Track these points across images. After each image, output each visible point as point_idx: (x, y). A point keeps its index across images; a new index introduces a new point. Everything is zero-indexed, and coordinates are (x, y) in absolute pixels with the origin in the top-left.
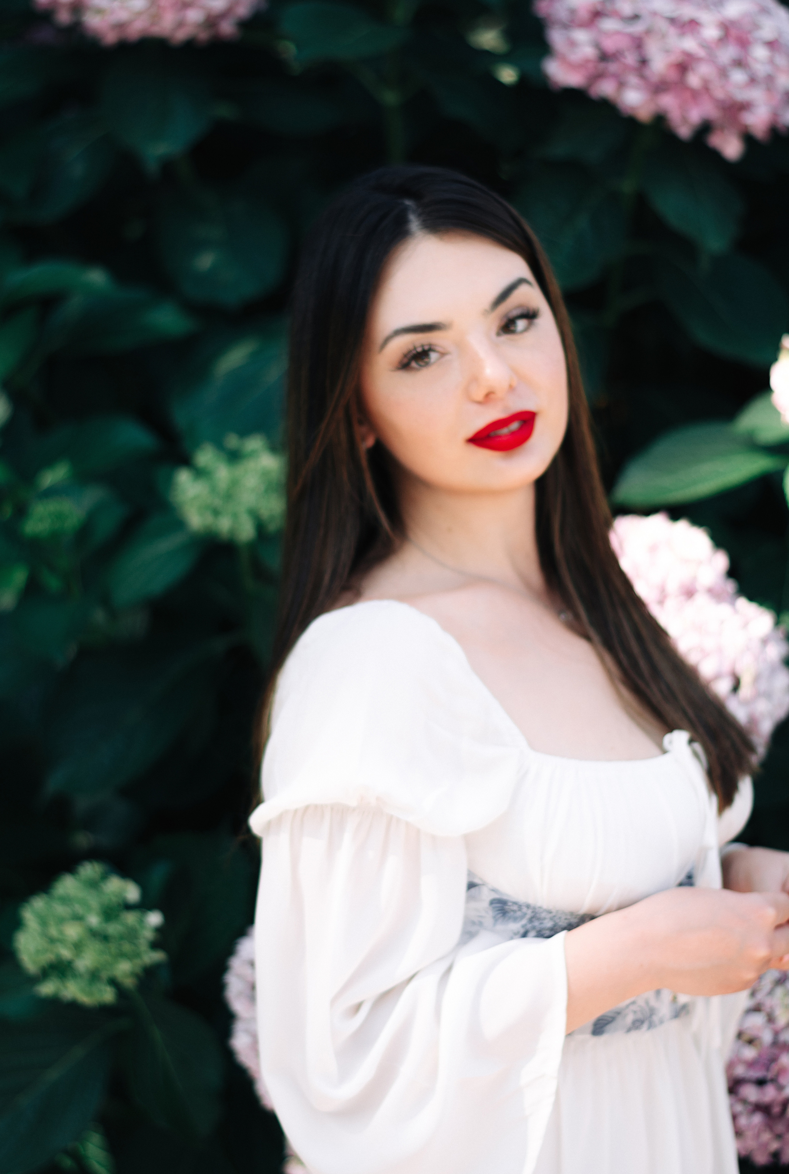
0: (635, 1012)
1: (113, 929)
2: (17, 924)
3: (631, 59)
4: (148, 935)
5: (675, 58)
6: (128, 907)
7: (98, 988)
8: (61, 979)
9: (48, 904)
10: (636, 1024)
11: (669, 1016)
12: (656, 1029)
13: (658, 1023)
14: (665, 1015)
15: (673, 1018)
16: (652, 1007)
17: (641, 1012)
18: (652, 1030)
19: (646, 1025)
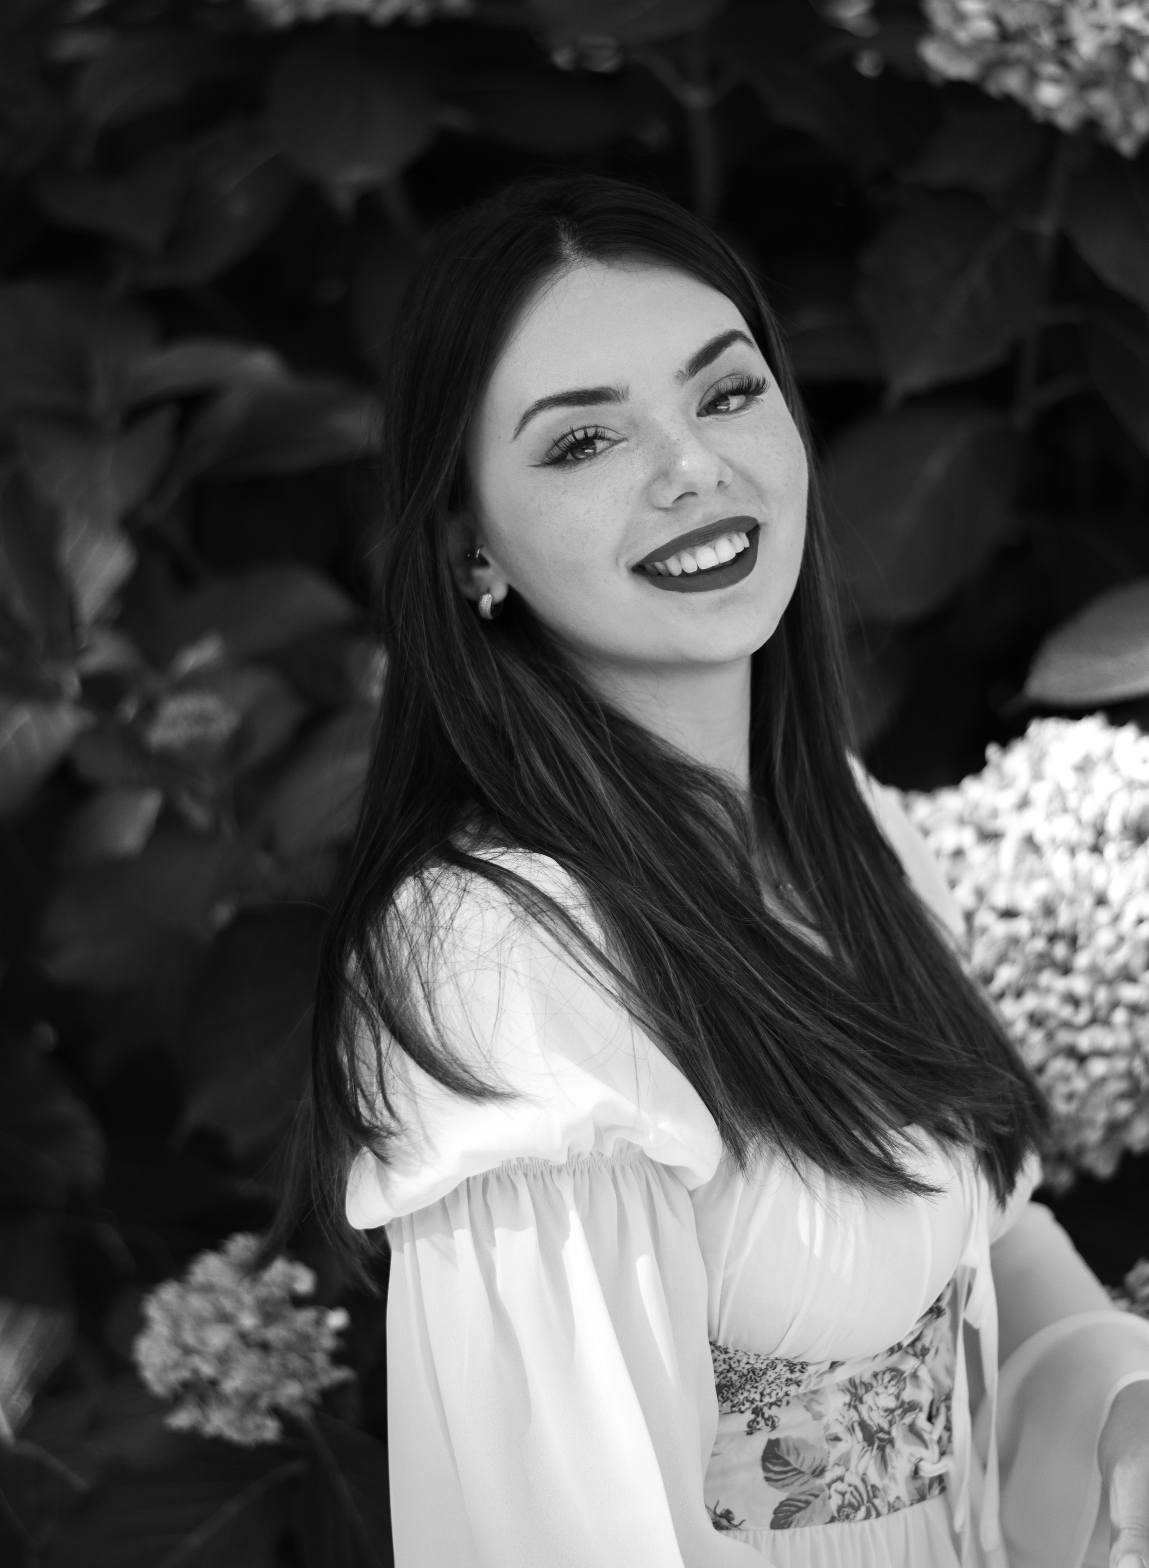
0: (843, 1494)
1: (275, 1334)
2: (140, 1324)
3: (1047, 39)
4: (328, 1342)
5: (1112, 36)
6: (299, 1302)
7: (252, 1421)
8: (200, 1406)
9: (182, 1297)
10: (844, 1512)
11: (906, 1498)
12: (880, 1519)
13: (884, 1509)
14: (898, 1498)
15: (913, 1500)
16: (873, 1486)
17: (852, 1493)
18: (873, 1520)
19: (862, 1512)
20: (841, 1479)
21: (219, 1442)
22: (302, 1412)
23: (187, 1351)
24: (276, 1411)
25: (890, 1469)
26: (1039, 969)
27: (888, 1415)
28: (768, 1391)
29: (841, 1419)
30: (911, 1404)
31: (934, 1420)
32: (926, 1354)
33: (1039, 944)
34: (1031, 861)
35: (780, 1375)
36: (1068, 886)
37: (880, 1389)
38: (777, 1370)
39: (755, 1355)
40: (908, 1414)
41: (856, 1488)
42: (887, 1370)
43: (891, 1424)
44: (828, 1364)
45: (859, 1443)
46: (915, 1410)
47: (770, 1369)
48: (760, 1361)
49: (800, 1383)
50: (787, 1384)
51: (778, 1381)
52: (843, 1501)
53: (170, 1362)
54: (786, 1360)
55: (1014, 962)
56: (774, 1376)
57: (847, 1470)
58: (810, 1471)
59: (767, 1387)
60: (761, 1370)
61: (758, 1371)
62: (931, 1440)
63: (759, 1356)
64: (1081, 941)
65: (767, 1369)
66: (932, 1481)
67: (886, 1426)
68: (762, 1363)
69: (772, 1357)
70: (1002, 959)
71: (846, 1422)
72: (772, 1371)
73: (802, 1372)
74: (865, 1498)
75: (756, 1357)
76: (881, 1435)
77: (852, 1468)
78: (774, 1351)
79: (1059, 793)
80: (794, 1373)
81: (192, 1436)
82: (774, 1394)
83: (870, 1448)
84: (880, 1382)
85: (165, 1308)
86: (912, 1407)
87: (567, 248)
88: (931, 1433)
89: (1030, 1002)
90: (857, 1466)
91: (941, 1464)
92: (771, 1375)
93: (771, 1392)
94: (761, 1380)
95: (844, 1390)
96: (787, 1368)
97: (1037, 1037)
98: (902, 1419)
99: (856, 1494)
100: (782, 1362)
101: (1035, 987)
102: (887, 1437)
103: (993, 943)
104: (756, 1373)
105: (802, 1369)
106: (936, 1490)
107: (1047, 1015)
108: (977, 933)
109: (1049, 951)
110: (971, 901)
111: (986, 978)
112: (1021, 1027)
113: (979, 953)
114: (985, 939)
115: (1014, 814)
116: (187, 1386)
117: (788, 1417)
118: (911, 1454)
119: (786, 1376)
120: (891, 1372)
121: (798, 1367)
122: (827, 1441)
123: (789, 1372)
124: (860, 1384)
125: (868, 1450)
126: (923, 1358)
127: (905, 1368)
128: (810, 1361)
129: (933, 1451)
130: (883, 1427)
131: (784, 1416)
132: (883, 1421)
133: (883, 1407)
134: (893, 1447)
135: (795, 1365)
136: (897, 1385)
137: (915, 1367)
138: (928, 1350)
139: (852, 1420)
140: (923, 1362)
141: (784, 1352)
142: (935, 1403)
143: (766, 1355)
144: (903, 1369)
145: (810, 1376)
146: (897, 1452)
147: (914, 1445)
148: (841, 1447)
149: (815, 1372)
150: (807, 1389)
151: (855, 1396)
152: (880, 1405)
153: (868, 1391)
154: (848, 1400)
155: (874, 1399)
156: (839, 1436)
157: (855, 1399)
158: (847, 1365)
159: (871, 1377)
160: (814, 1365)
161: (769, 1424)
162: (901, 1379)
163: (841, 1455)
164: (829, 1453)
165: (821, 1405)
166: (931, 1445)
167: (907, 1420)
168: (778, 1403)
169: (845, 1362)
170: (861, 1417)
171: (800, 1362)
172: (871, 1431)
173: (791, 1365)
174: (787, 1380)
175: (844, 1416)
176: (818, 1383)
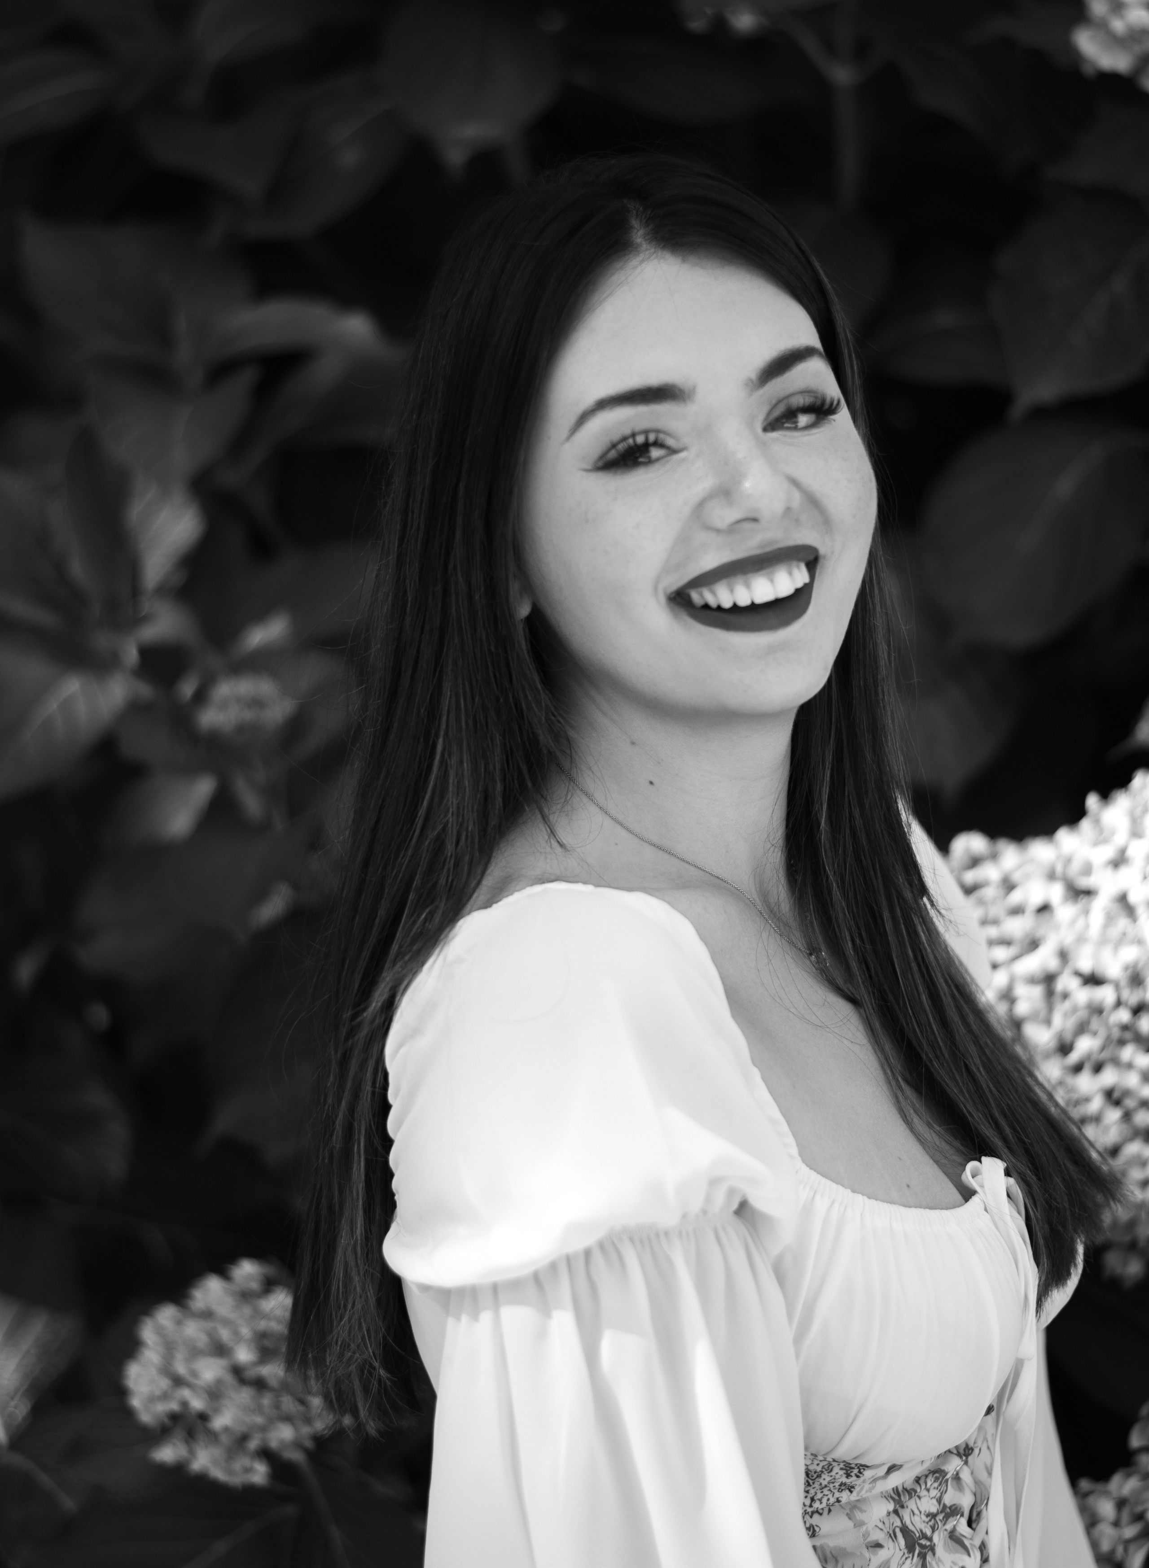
1: (270, 1372)
2: (133, 1347)
7: (241, 1462)
8: (187, 1442)
9: (179, 1323)
21: (203, 1482)
22: (296, 1456)
23: (178, 1381)
24: (266, 1454)
26: (1122, 1043)
27: (930, 1520)
28: (819, 1496)
29: (881, 1525)
30: (953, 1508)
31: (974, 1526)
32: (970, 1455)
33: (1124, 1016)
34: (1123, 923)
35: (834, 1479)
37: (923, 1493)
38: (833, 1473)
39: (812, 1454)
40: (951, 1519)
42: (930, 1473)
43: (933, 1529)
44: (885, 1469)
45: (901, 1550)
46: (957, 1515)
47: (825, 1472)
48: (816, 1462)
49: (852, 1489)
50: (839, 1489)
51: (831, 1486)
53: (158, 1393)
54: (844, 1461)
55: (1095, 1034)
56: (828, 1479)
59: (819, 1492)
60: (816, 1472)
61: (813, 1473)
62: (972, 1545)
63: (816, 1456)
65: (822, 1472)
67: (928, 1532)
68: (818, 1465)
69: (829, 1459)
70: (1082, 1029)
71: (886, 1529)
72: (827, 1474)
73: (858, 1477)
75: (812, 1457)
76: (923, 1542)
78: (832, 1450)
80: (849, 1477)
81: (179, 1470)
82: (824, 1501)
83: (911, 1555)
84: (923, 1487)
85: (160, 1331)
86: (953, 1511)
87: (639, 235)
88: (972, 1539)
89: (1109, 1077)
92: (826, 1478)
93: (822, 1498)
94: (813, 1483)
95: (887, 1497)
96: (844, 1471)
97: (1113, 1115)
98: (944, 1525)
100: (839, 1465)
101: (1116, 1062)
102: (928, 1543)
103: (1075, 1009)
104: (810, 1476)
105: (858, 1474)
107: (1127, 1093)
108: (1057, 998)
109: (1134, 1023)
110: (1053, 964)
111: (1064, 1048)
112: (1096, 1104)
113: (1058, 1020)
114: (1067, 1005)
115: (1109, 871)
116: (175, 1417)
117: (830, 1526)
118: (953, 1562)
119: (840, 1481)
120: (933, 1475)
121: (856, 1471)
122: (868, 1549)
123: (846, 1475)
124: (903, 1491)
125: (909, 1557)
126: (967, 1458)
127: (948, 1469)
128: (869, 1464)
129: (975, 1558)
130: (926, 1533)
131: (825, 1524)
132: (925, 1527)
133: (925, 1512)
134: (934, 1554)
135: (853, 1468)
136: (939, 1488)
137: (958, 1468)
138: (972, 1449)
139: (894, 1525)
140: (966, 1463)
141: (843, 1452)
142: (975, 1507)
143: (824, 1455)
144: (946, 1470)
145: (864, 1482)
146: (940, 1560)
147: (957, 1552)
148: (882, 1555)
149: (871, 1476)
150: (858, 1495)
151: (898, 1504)
152: (922, 1510)
153: (910, 1498)
154: (891, 1506)
155: (916, 1504)
156: (880, 1542)
157: (898, 1506)
158: (902, 1469)
159: (915, 1481)
160: (872, 1469)
161: (810, 1533)
162: (944, 1481)
163: (882, 1563)
164: (870, 1560)
165: (864, 1513)
166: (973, 1551)
167: (949, 1526)
168: (821, 1511)
169: (901, 1466)
170: (904, 1522)
171: (858, 1465)
172: (913, 1537)
173: (848, 1468)
174: (840, 1485)
175: (884, 1523)
176: (870, 1490)
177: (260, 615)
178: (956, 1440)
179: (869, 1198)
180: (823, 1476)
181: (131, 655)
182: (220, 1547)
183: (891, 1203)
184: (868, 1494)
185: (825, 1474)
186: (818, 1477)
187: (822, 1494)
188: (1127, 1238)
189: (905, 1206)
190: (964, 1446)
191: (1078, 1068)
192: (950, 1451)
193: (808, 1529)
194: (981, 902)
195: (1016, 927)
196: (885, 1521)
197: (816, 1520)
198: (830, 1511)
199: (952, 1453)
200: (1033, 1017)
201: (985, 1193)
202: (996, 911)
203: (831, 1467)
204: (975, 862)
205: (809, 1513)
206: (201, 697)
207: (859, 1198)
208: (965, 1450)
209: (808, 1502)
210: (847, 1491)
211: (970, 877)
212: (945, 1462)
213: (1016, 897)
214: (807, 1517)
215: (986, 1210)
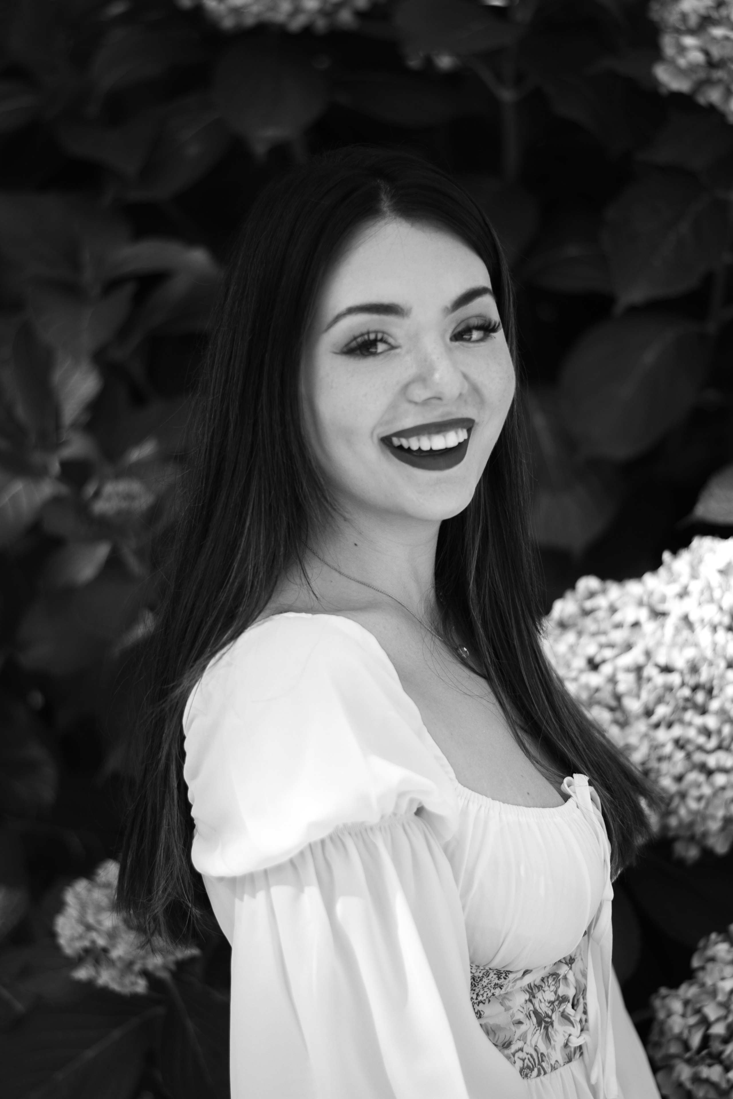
0: (523, 1060)
2: (60, 906)
7: (130, 979)
8: (95, 966)
9: (89, 891)
10: (524, 1072)
11: (561, 1061)
12: (547, 1076)
13: (548, 1069)
14: (557, 1061)
15: (565, 1062)
16: (542, 1054)
17: (529, 1059)
18: (542, 1077)
19: (535, 1072)
20: (521, 1050)
21: (106, 992)
22: (164, 975)
23: (89, 928)
24: (145, 973)
25: (552, 1042)
26: (685, 709)
27: (551, 1006)
28: (482, 992)
29: (521, 1009)
30: (564, 997)
31: (575, 1008)
32: (573, 963)
33: (686, 692)
34: (686, 633)
35: (491, 981)
36: (709, 654)
37: (547, 988)
38: (490, 977)
39: (476, 966)
40: (563, 1004)
41: (531, 1056)
42: (550, 975)
43: (553, 1011)
44: (522, 973)
45: (534, 1025)
46: (566, 1002)
47: (485, 977)
48: (479, 971)
49: (502, 987)
50: (494, 987)
51: (489, 986)
52: (524, 1065)
53: (76, 935)
54: (496, 969)
55: (668, 703)
56: (487, 981)
57: (525, 1043)
58: (501, 1045)
59: (481, 990)
60: (479, 978)
61: (477, 978)
62: (575, 1020)
63: (479, 967)
64: (715, 692)
65: (483, 977)
66: (575, 1049)
67: (550, 1013)
68: (480, 972)
69: (487, 968)
70: (660, 700)
71: (525, 1011)
72: (486, 978)
73: (505, 979)
74: (537, 1063)
75: (477, 968)
76: (547, 1019)
77: (528, 1042)
78: (489, 963)
79: (709, 588)
80: (500, 979)
81: (89, 984)
82: (485, 995)
83: (539, 1028)
84: (546, 984)
85: (77, 896)
86: (563, 999)
87: (386, 205)
88: (574, 1016)
89: (677, 731)
90: (531, 1041)
91: (581, 1038)
92: (485, 981)
93: (483, 993)
94: (478, 985)
95: (525, 991)
96: (497, 976)
97: (680, 755)
98: (559, 1008)
99: (531, 1060)
100: (493, 972)
101: (681, 721)
102: (549, 1020)
103: (655, 688)
104: (475, 980)
105: (505, 977)
106: (577, 1055)
107: (688, 741)
108: (644, 681)
109: (693, 697)
110: (641, 659)
111: (649, 713)
112: (669, 748)
113: (645, 695)
114: (650, 686)
115: (677, 600)
116: (87, 951)
117: (489, 1010)
118: (564, 1032)
119: (494, 982)
120: (552, 976)
121: (504, 975)
122: (514, 1025)
123: (497, 978)
124: (534, 987)
125: (538, 1029)
126: (571, 966)
127: (561, 972)
128: (511, 970)
129: (577, 1028)
130: (548, 1014)
131: (487, 1010)
132: (548, 1010)
133: (548, 1000)
134: (553, 1027)
135: (502, 973)
136: (555, 985)
137: (566, 972)
138: (574, 960)
139: (530, 1010)
140: (571, 968)
141: (497, 963)
142: (576, 996)
143: (484, 966)
144: (560, 973)
145: (509, 982)
146: (556, 1030)
147: (566, 1025)
148: (523, 1028)
149: (513, 978)
150: (505, 991)
151: (532, 995)
152: (546, 999)
153: (539, 991)
154: (527, 996)
155: (542, 995)
156: (521, 1020)
157: (531, 996)
158: (532, 972)
159: (541, 981)
160: (514, 973)
161: (478, 1016)
162: (558, 980)
163: (522, 1033)
164: (515, 1032)
165: (510, 1002)
166: (576, 1024)
167: (561, 1009)
168: (484, 1002)
169: (531, 971)
170: (535, 1008)
171: (505, 971)
172: (541, 1017)
173: (499, 974)
174: (495, 985)
175: (523, 1008)
176: (513, 987)
177: (138, 441)
178: (564, 953)
179: (504, 803)
180: (484, 980)
181: (55, 467)
182: (116, 1034)
183: (518, 805)
184: (512, 989)
185: (485, 978)
186: (480, 980)
187: (484, 991)
188: (688, 833)
189: (527, 806)
190: (569, 958)
191: (657, 726)
192: (560, 961)
193: (476, 1013)
194: (596, 621)
195: (618, 636)
196: (524, 1007)
197: (481, 1007)
198: (489, 1001)
199: (562, 962)
200: (629, 693)
201: (576, 796)
202: (606, 625)
203: (488, 974)
204: (592, 595)
205: (476, 1002)
206: (97, 494)
207: (497, 803)
208: (570, 961)
209: (475, 996)
210: (499, 988)
211: (589, 605)
212: (558, 969)
213: (618, 617)
214: (476, 1006)
215: (578, 807)
